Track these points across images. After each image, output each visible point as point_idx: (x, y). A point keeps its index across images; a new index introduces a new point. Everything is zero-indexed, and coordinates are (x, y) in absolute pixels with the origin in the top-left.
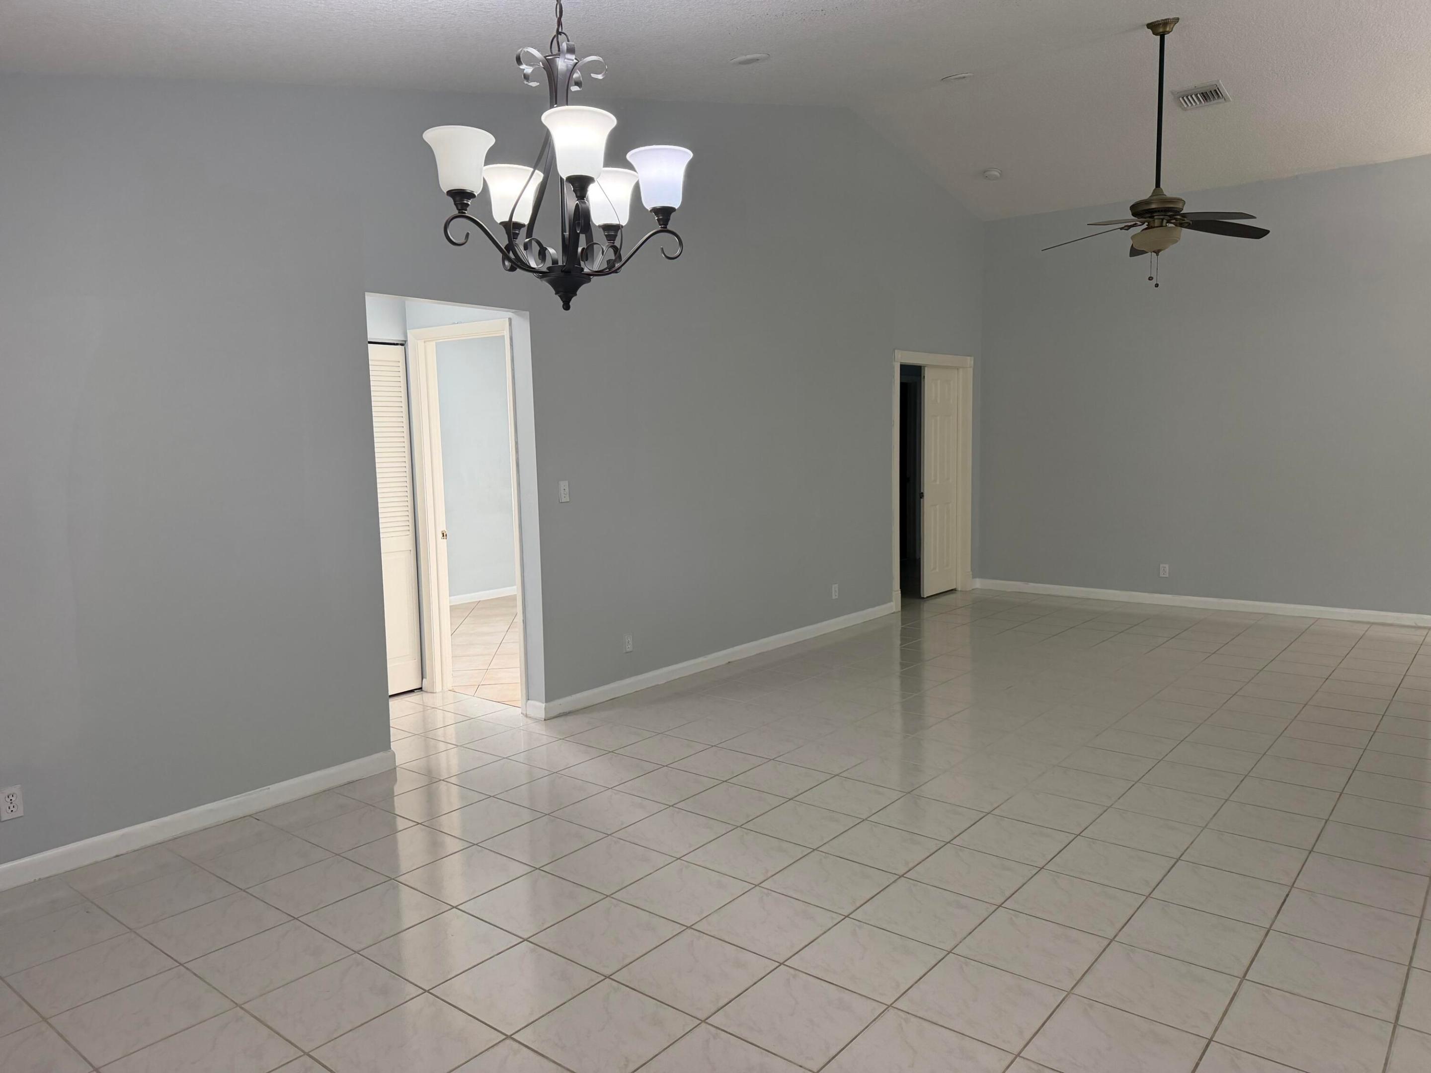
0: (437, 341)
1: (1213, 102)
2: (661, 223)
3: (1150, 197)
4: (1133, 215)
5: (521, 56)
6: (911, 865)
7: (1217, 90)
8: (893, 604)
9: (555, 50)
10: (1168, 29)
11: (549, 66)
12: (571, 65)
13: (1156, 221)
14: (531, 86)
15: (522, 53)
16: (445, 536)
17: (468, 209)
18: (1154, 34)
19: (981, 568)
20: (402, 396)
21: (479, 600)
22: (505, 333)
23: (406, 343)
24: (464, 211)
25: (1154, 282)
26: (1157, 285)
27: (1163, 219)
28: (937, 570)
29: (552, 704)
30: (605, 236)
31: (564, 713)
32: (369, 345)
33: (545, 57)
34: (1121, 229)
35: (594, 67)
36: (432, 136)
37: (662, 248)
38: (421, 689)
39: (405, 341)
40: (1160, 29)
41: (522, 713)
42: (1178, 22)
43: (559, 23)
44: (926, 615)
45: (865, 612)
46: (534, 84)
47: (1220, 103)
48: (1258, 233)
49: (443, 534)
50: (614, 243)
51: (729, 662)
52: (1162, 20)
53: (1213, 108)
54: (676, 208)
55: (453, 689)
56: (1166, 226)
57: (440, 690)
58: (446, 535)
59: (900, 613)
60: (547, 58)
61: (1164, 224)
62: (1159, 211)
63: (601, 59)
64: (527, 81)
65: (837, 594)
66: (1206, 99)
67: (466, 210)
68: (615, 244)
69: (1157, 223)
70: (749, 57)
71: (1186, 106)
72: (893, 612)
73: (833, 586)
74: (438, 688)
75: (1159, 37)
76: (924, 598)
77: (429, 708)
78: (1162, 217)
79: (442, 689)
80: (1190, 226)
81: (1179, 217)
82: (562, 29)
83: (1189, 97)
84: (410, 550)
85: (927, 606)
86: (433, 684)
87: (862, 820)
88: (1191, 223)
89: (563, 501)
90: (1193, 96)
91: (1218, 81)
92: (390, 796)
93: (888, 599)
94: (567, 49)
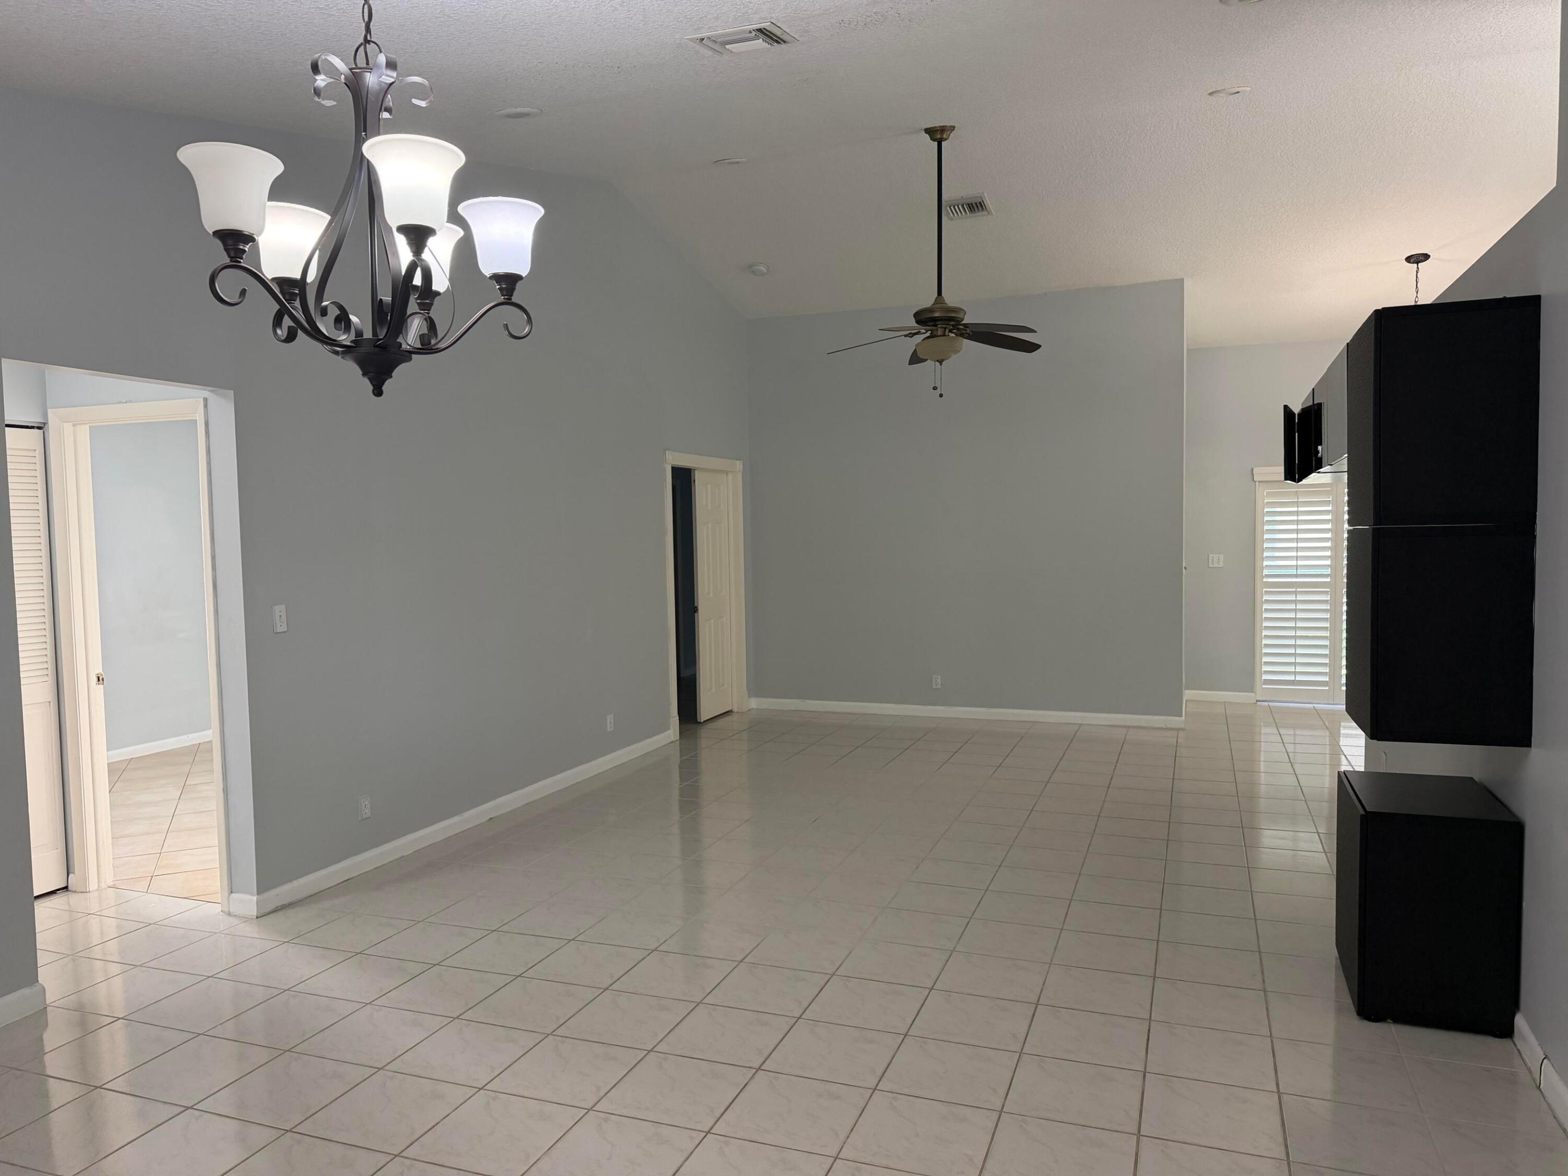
0: (91, 425)
1: (977, 214)
2: (505, 293)
3: (933, 305)
4: (917, 322)
5: (319, 63)
6: (766, 1053)
7: (982, 203)
8: (670, 732)
9: (361, 61)
10: (945, 136)
11: (354, 84)
12: (386, 83)
13: (939, 329)
14: (324, 106)
15: (320, 60)
16: (101, 680)
17: (244, 257)
18: (931, 139)
19: (757, 687)
20: (39, 495)
21: (131, 757)
22: (197, 415)
23: (46, 426)
24: (239, 260)
25: (938, 392)
26: (941, 395)
27: (945, 328)
28: (713, 691)
29: (266, 895)
30: (416, 305)
31: (283, 905)
32: (6, 428)
33: (351, 69)
34: (906, 336)
35: (420, 91)
36: (190, 155)
37: (507, 324)
38: (66, 888)
39: (45, 424)
40: (938, 134)
41: (222, 911)
42: (954, 130)
43: (368, 30)
44: (704, 743)
45: (643, 743)
46: (329, 103)
47: (984, 215)
48: (1031, 347)
49: (99, 678)
50: (428, 313)
51: (491, 819)
52: (940, 127)
53: (979, 219)
54: (524, 276)
55: (114, 885)
56: (948, 335)
57: (96, 887)
58: (103, 680)
59: (679, 741)
60: (353, 71)
61: (947, 333)
62: (942, 320)
63: (426, 82)
64: (319, 98)
65: (612, 726)
66: (971, 210)
67: (242, 259)
68: (430, 315)
69: (940, 332)
70: (519, 110)
71: (952, 215)
72: (671, 741)
73: (608, 717)
74: (93, 885)
75: (936, 143)
76: (700, 723)
77: (81, 915)
78: (944, 326)
79: (98, 887)
80: (970, 338)
81: (961, 327)
82: (371, 36)
83: (956, 207)
84: (50, 702)
85: (704, 732)
86: (85, 879)
87: (696, 1004)
88: (971, 333)
89: (278, 631)
90: (960, 206)
91: (984, 192)
92: (39, 1053)
93: (664, 728)
94: (386, 63)
